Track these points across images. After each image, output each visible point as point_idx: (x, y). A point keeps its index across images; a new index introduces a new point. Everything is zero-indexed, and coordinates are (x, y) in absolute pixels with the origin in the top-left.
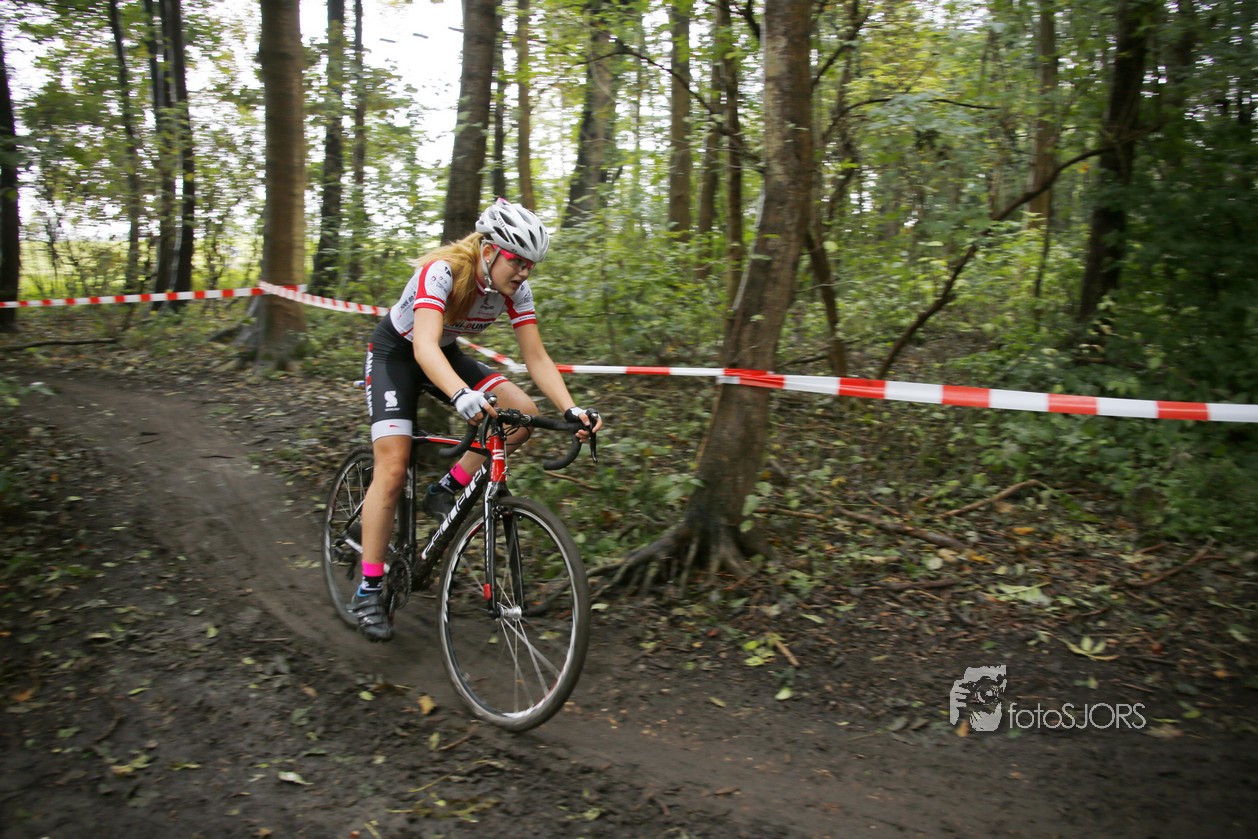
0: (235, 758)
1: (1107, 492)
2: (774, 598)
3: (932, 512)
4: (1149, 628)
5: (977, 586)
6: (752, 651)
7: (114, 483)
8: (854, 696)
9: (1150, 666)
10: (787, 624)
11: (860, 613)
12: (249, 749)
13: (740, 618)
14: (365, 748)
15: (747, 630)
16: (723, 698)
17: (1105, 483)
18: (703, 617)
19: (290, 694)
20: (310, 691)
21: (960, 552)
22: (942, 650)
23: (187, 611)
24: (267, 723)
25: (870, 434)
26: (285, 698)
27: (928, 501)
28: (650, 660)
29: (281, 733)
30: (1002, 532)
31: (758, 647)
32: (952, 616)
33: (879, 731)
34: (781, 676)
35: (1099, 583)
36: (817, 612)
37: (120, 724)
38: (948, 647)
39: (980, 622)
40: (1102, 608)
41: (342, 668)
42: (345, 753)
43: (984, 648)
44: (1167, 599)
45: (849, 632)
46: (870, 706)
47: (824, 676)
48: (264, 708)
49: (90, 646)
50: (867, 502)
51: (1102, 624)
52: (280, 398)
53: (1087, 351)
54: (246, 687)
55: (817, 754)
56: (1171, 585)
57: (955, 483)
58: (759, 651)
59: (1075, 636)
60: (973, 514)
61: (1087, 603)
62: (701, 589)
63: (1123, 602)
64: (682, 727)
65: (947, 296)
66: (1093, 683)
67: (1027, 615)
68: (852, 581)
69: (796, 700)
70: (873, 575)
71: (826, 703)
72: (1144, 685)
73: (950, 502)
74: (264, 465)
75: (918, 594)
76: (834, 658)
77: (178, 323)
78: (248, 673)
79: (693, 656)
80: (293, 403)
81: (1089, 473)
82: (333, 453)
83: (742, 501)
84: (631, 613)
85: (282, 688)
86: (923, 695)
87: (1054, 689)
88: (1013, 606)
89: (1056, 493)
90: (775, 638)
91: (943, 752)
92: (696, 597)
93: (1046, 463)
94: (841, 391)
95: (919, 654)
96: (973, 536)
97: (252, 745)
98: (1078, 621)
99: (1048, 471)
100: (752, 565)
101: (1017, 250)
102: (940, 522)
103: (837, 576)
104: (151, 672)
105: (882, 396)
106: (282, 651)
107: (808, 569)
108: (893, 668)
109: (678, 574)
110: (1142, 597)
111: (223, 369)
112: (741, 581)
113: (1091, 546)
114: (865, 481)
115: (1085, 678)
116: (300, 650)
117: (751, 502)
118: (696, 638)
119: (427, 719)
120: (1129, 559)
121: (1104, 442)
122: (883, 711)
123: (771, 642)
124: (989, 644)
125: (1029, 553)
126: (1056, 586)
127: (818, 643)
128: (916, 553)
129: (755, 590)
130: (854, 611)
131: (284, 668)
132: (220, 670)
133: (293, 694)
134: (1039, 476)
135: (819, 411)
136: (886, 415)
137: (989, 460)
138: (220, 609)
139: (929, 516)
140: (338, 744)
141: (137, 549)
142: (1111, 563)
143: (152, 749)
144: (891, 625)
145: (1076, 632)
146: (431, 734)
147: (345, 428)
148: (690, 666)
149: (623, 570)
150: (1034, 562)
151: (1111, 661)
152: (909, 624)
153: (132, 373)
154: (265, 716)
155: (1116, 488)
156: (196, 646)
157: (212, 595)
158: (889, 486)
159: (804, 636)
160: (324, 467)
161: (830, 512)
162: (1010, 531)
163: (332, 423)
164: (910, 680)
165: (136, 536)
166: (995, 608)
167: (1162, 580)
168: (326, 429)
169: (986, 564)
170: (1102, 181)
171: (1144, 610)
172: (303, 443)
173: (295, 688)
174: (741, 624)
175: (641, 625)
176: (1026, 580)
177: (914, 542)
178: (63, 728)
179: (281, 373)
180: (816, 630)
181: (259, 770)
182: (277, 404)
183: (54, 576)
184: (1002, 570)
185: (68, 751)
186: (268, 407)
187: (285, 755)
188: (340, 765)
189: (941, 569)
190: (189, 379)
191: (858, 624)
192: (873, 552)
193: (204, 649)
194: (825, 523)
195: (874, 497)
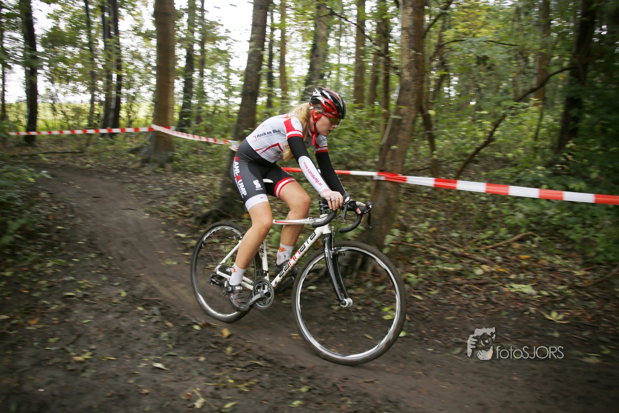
0: (133, 355)
1: (568, 240)
3: (479, 246)
4: (586, 308)
5: (500, 284)
6: (386, 312)
7: (79, 221)
8: (436, 336)
9: (586, 327)
11: (441, 296)
12: (140, 351)
13: (381, 296)
14: (194, 353)
15: (384, 302)
16: (371, 335)
17: (567, 235)
18: (363, 295)
19: (160, 325)
20: (170, 324)
21: (492, 267)
22: (481, 315)
23: (112, 283)
24: (148, 339)
25: (449, 207)
26: (157, 327)
27: (477, 241)
28: (337, 315)
29: (154, 344)
30: (513, 258)
32: (487, 298)
33: (448, 354)
35: (561, 285)
36: (420, 294)
37: (78, 336)
38: (484, 314)
39: (501, 302)
40: (563, 297)
41: (184, 314)
42: (185, 355)
43: (502, 315)
44: (596, 294)
45: (435, 304)
46: (444, 341)
47: (422, 326)
48: (147, 331)
49: (66, 299)
50: (447, 240)
51: (562, 305)
52: (160, 181)
53: (560, 168)
54: (139, 321)
55: (417, 364)
56: (598, 287)
57: (491, 232)
58: (390, 312)
59: (548, 310)
60: (500, 248)
61: (555, 294)
62: (363, 281)
63: (573, 294)
64: (351, 348)
65: (490, 139)
66: (556, 334)
67: (526, 299)
68: (438, 279)
69: (408, 337)
70: (448, 277)
71: (422, 339)
72: (582, 336)
73: (488, 242)
74: (152, 214)
75: (470, 287)
76: (427, 317)
77: (112, 144)
78: (140, 314)
79: (357, 314)
80: (166, 184)
81: (558, 229)
82: (185, 209)
83: (384, 238)
84: (328, 291)
85: (157, 322)
87: (536, 337)
88: (517, 295)
89: (542, 239)
91: (479, 365)
92: (360, 284)
93: (537, 224)
94: (435, 185)
95: (470, 317)
96: (499, 259)
97: (141, 349)
98: (550, 303)
99: (539, 228)
101: (526, 117)
102: (483, 251)
103: (430, 276)
104: (94, 313)
105: (455, 188)
106: (157, 304)
107: (416, 273)
108: (457, 323)
109: (351, 273)
110: (583, 292)
111: (133, 167)
112: (383, 278)
113: (559, 266)
114: (446, 230)
115: (552, 331)
116: (165, 304)
117: (389, 239)
118: (359, 305)
119: (227, 340)
120: (577, 273)
121: (566, 214)
122: (450, 344)
124: (505, 313)
125: (527, 268)
126: (540, 286)
127: (419, 309)
128: (470, 266)
129: (389, 282)
130: (438, 294)
131: (157, 313)
132: (127, 312)
133: (162, 326)
134: (533, 230)
135: (425, 195)
136: (458, 198)
137: (508, 221)
138: (128, 283)
139: (477, 248)
140: (182, 350)
141: (88, 252)
142: (567, 275)
143: (93, 349)
144: (456, 302)
145: (549, 308)
146: (227, 347)
147: (191, 197)
148: (356, 319)
149: (324, 270)
150: (530, 273)
151: (567, 324)
152: (465, 301)
153: (90, 168)
155: (572, 237)
156: (116, 300)
157: (124, 276)
158: (457, 233)
159: (412, 305)
160: (180, 216)
161: (429, 245)
162: (517, 257)
163: (185, 194)
164: (464, 329)
165: (89, 247)
166: (509, 295)
167: (594, 284)
168: (182, 197)
169: (505, 273)
170: (571, 83)
171: (584, 299)
172: (170, 204)
173: (163, 322)
174: (382, 298)
175: (332, 298)
176: (525, 282)
177: (469, 261)
178: (52, 338)
179: (161, 169)
180: (419, 303)
181: (144, 362)
182: (158, 184)
183: (49, 265)
184: (513, 277)
185: (54, 348)
186: (155, 186)
187: (156, 355)
188: (183, 361)
189: (482, 275)
190: (117, 171)
191: (440, 301)
192: (449, 265)
193: (119, 302)
194: (426, 249)
195: (450, 238)
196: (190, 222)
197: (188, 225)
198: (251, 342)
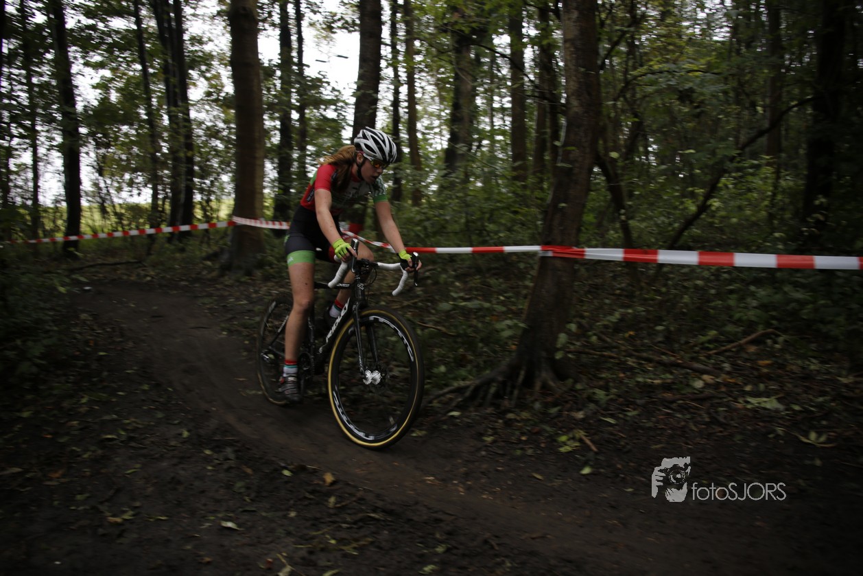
0: (193, 512)
1: (827, 337)
2: (580, 407)
3: (698, 352)
4: (860, 425)
5: (730, 399)
6: (564, 442)
7: (130, 345)
8: (639, 473)
10: (589, 424)
11: (643, 417)
12: (203, 508)
13: (555, 420)
14: (283, 506)
15: (560, 429)
16: (541, 474)
17: (825, 331)
18: (529, 420)
19: (234, 472)
20: (249, 471)
21: (717, 377)
22: (703, 442)
23: (170, 421)
24: (217, 491)
25: (653, 305)
26: (230, 475)
28: (490, 449)
29: (226, 497)
30: (748, 364)
31: (569, 440)
32: (711, 418)
34: (584, 458)
35: (821, 396)
36: (612, 416)
37: (117, 492)
38: (708, 439)
39: (732, 422)
40: (824, 412)
41: (269, 457)
42: (269, 510)
43: (735, 439)
45: (635, 429)
47: (616, 459)
48: (216, 481)
49: (103, 443)
50: (650, 347)
51: (824, 422)
52: (246, 293)
54: (205, 468)
55: (610, 510)
57: (713, 333)
58: (569, 443)
59: (804, 431)
60: (727, 354)
61: (812, 409)
62: (528, 402)
63: (840, 408)
64: (511, 492)
66: (818, 462)
67: (769, 417)
68: (638, 396)
69: (595, 475)
70: (653, 392)
71: (617, 476)
72: (858, 463)
73: (711, 346)
74: (230, 332)
75: (686, 404)
76: (624, 447)
78: (208, 460)
79: (521, 446)
80: (254, 295)
81: (813, 325)
83: (556, 338)
84: (477, 418)
85: (230, 468)
87: (788, 466)
88: (757, 411)
89: (788, 338)
90: (581, 434)
92: (522, 406)
93: (780, 320)
94: (625, 258)
96: (727, 366)
97: (205, 505)
98: (807, 421)
99: (783, 325)
100: (565, 385)
101: (757, 182)
102: (703, 358)
103: (627, 392)
104: (143, 460)
105: (656, 260)
106: (232, 445)
107: (606, 388)
108: (668, 453)
109: (511, 392)
110: (855, 405)
112: (557, 396)
113: (815, 372)
115: (812, 459)
116: (244, 445)
117: (563, 338)
118: (523, 434)
119: (328, 488)
120: (844, 380)
123: (577, 436)
124: (739, 437)
125: (768, 377)
126: (789, 398)
127: (612, 437)
128: (685, 378)
129: (567, 402)
130: (639, 415)
131: (232, 456)
132: (189, 458)
133: (237, 473)
134: (776, 328)
135: (618, 292)
136: (664, 290)
137: (739, 316)
138: (192, 420)
139: (695, 355)
140: (264, 504)
141: (140, 383)
142: (831, 383)
143: (137, 507)
144: (666, 425)
145: (805, 428)
146: (329, 497)
148: (519, 452)
149: (472, 388)
150: (772, 383)
151: (831, 447)
152: (679, 423)
153: (150, 281)
154: (216, 486)
155: (832, 333)
156: (173, 443)
157: (188, 412)
159: (602, 432)
161: (624, 353)
162: (755, 363)
165: (142, 377)
166: (743, 413)
169: (736, 384)
170: (817, 120)
173: (239, 468)
174: (556, 424)
175: (484, 426)
176: (767, 394)
177: (683, 371)
178: (80, 494)
179: (247, 277)
180: (611, 428)
181: (208, 521)
182: (243, 297)
183: (84, 400)
184: (748, 388)
185: (81, 508)
186: (238, 299)
187: (227, 511)
188: (264, 518)
189: (703, 388)
190: (187, 283)
191: (642, 424)
192: (652, 377)
193: (179, 445)
194: (619, 359)
195: (655, 344)
198: (364, 489)
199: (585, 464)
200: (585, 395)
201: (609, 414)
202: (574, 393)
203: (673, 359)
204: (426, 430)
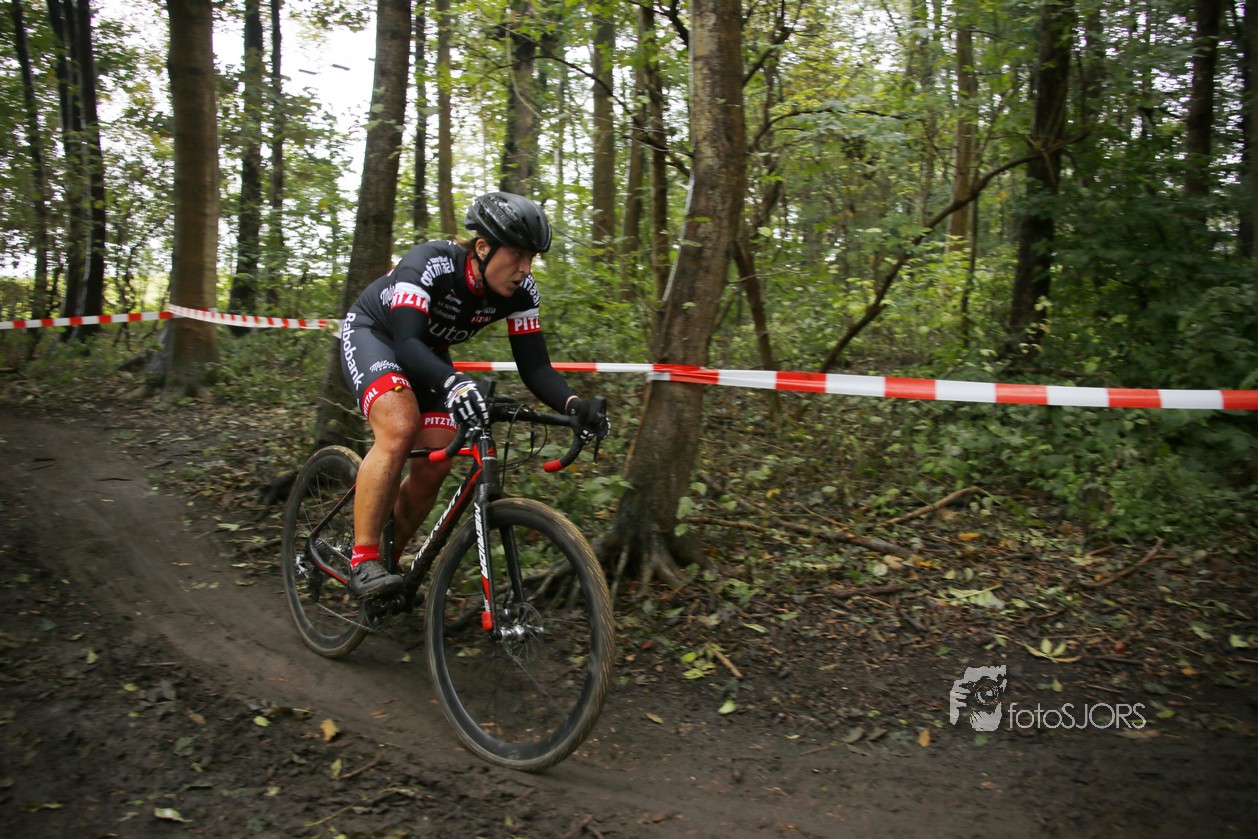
0: (105, 794)
1: (1050, 497)
2: (712, 607)
3: (874, 521)
4: (1108, 628)
5: (926, 591)
6: (690, 663)
8: (804, 708)
9: (1116, 666)
10: (727, 634)
11: (806, 622)
12: (123, 785)
13: (676, 629)
14: (256, 779)
15: (684, 642)
16: (660, 715)
17: (1046, 488)
18: (635, 629)
19: (174, 722)
20: (199, 719)
21: (905, 559)
22: (894, 657)
23: (65, 636)
24: (147, 755)
25: (803, 448)
26: (171, 726)
27: (868, 511)
29: (161, 765)
30: (946, 538)
31: (697, 659)
32: (902, 621)
33: (833, 744)
34: (723, 689)
35: (1051, 586)
36: (759, 621)
38: (900, 654)
39: (932, 628)
40: (1058, 610)
41: (232, 694)
42: (232, 786)
43: (938, 653)
44: (1123, 599)
45: (794, 641)
46: (821, 717)
47: (770, 688)
48: (143, 738)
50: (804, 512)
51: (1060, 625)
52: (188, 423)
53: (1025, 351)
54: (126, 715)
55: (767, 770)
56: (1125, 586)
57: (894, 491)
58: (697, 664)
59: (1033, 639)
60: (915, 523)
61: (1041, 605)
62: (634, 600)
64: (616, 746)
65: (874, 312)
66: (1057, 686)
67: (985, 619)
68: (794, 589)
69: (740, 714)
70: (817, 583)
71: (774, 715)
72: (1112, 686)
73: (892, 511)
74: (164, 486)
75: (865, 601)
76: (780, 669)
77: (86, 354)
78: (129, 700)
79: (626, 670)
80: (201, 428)
81: (1030, 480)
82: (239, 473)
83: (676, 504)
84: (558, 626)
85: (165, 717)
86: (877, 705)
87: (1017, 693)
88: (966, 610)
89: (997, 499)
90: (715, 649)
91: (904, 762)
92: (628, 607)
93: (984, 472)
94: (779, 385)
95: (871, 662)
96: (917, 543)
97: (126, 779)
98: (1035, 623)
99: (988, 480)
100: (688, 575)
102: (882, 530)
103: (778, 583)
104: (17, 703)
105: (823, 389)
106: (169, 675)
107: (748, 578)
108: (844, 677)
110: (1098, 597)
111: (129, 396)
112: (676, 591)
113: (1038, 550)
114: (799, 492)
115: (1050, 681)
116: (189, 675)
117: (685, 505)
118: (628, 651)
119: (330, 746)
120: (1079, 562)
121: (1044, 447)
122: (837, 722)
123: (710, 653)
124: (943, 650)
125: (976, 558)
126: (1008, 590)
127: (762, 653)
128: (860, 560)
129: (692, 600)
130: (797, 619)
131: (171, 694)
132: (98, 698)
133: (180, 722)
134: (979, 484)
135: (750, 428)
136: (820, 427)
137: (928, 467)
138: (103, 633)
139: (871, 525)
140: (226, 775)
141: (15, 573)
142: (1062, 566)
143: (7, 788)
144: (838, 633)
145: (1034, 635)
146: (333, 761)
147: (255, 451)
148: (623, 681)
149: (548, 580)
150: (981, 567)
151: (1074, 663)
152: (857, 630)
153: (32, 402)
154: (145, 746)
155: (1057, 493)
156: (72, 673)
157: (96, 619)
159: (747, 646)
160: (228, 487)
161: (766, 523)
162: (956, 537)
163: (241, 446)
164: (863, 689)
165: (15, 560)
166: (947, 613)
167: (1115, 582)
168: (236, 452)
169: (932, 569)
170: (1031, 190)
171: (1101, 611)
172: (207, 466)
173: (181, 715)
174: (677, 635)
175: (569, 639)
176: (978, 584)
177: (856, 550)
179: (191, 399)
180: (758, 640)
181: (132, 807)
182: (184, 429)
184: (950, 575)
186: (174, 432)
187: (164, 789)
188: (227, 799)
189: (887, 575)
190: (92, 406)
191: (803, 633)
192: (814, 560)
193: (82, 676)
194: (763, 531)
195: (811, 508)
196: (251, 500)
197: (245, 504)
198: (386, 746)
199: (725, 697)
200: (719, 589)
201: (755, 618)
202: (700, 586)
203: (838, 530)
204: (479, 647)
